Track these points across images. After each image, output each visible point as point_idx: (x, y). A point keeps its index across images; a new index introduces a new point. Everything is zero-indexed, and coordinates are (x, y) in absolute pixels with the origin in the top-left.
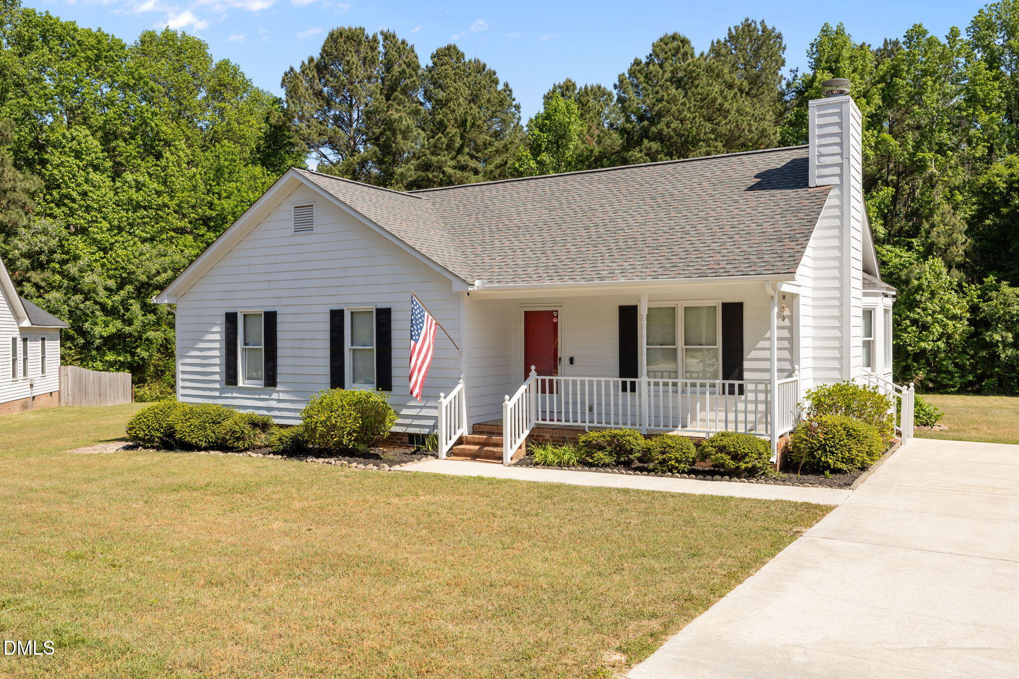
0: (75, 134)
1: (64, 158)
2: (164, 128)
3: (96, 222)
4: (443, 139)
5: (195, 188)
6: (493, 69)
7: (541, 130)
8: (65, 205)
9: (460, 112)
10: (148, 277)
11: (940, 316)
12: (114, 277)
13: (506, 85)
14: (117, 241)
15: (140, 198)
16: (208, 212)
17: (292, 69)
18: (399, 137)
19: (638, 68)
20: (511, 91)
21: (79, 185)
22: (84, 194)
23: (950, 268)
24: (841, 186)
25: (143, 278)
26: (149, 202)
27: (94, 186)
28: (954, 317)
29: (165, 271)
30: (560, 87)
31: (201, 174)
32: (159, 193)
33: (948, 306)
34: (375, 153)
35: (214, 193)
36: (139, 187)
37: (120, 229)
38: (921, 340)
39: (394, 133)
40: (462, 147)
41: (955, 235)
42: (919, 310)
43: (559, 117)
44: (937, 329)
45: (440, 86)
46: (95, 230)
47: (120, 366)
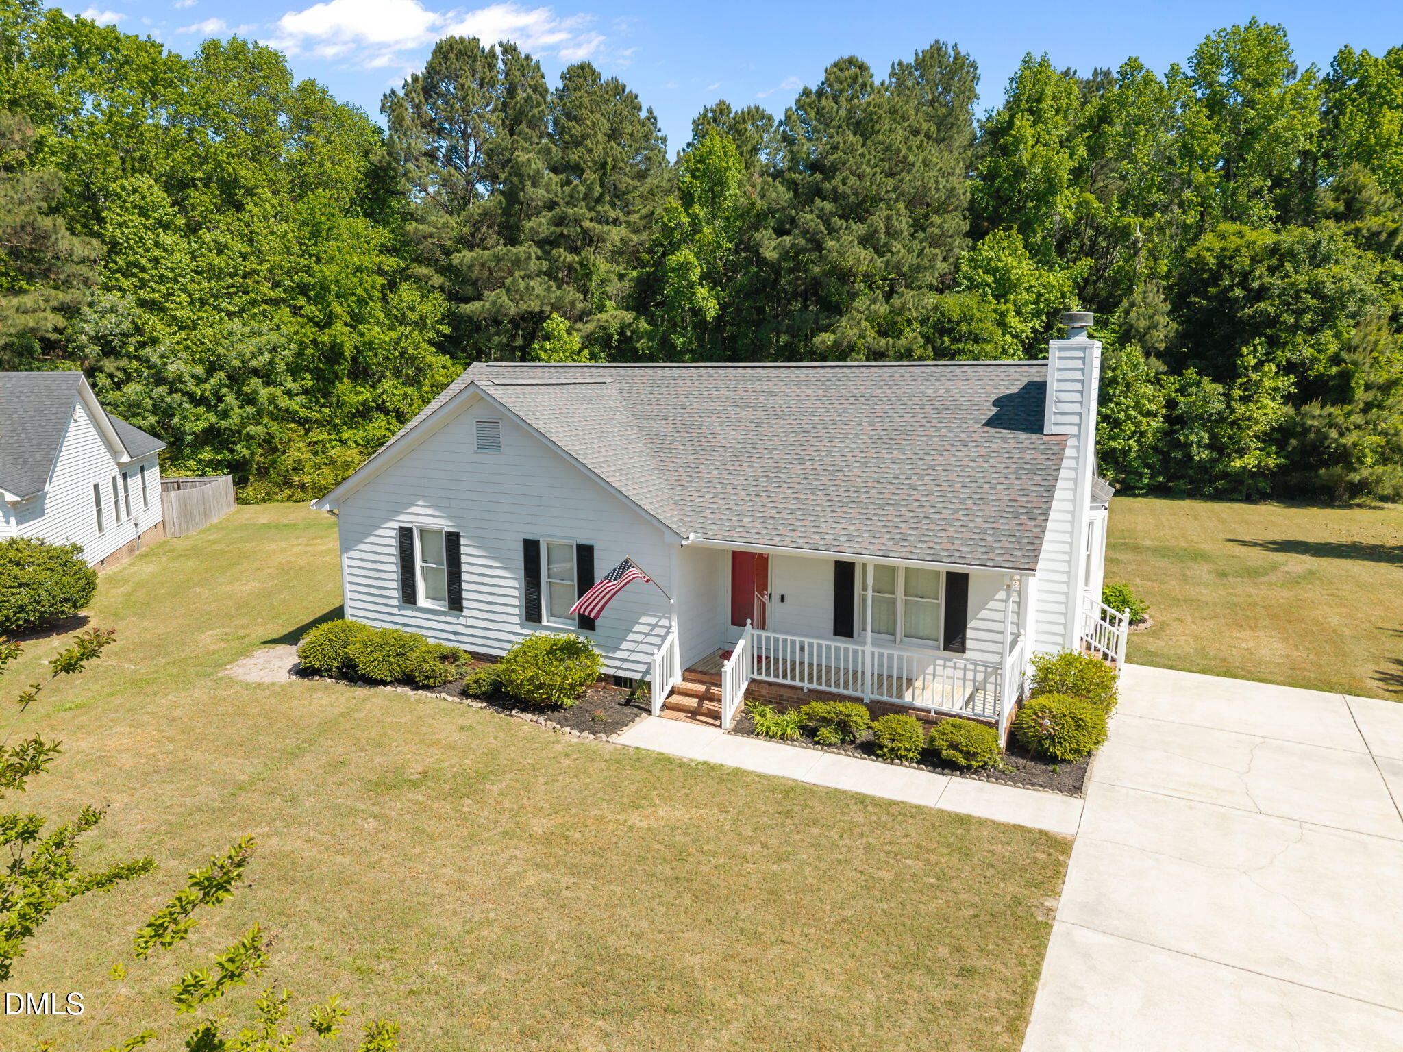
0: (136, 184)
1: (126, 217)
2: (243, 173)
3: (173, 294)
4: (580, 188)
5: (288, 250)
6: (634, 91)
7: (694, 176)
8: (133, 275)
9: (598, 153)
10: (242, 362)
11: (1133, 413)
12: (201, 361)
13: (650, 111)
14: (199, 318)
15: (223, 264)
16: (306, 279)
17: (393, 92)
18: (528, 184)
19: (808, 100)
20: (655, 118)
21: (147, 250)
22: (155, 261)
23: (1147, 355)
24: (1078, 437)
25: (237, 363)
26: (234, 267)
27: (165, 250)
28: (1149, 414)
29: (261, 353)
30: (712, 111)
31: (293, 231)
32: (244, 256)
33: (1143, 401)
34: (500, 202)
35: (310, 256)
36: (221, 249)
37: (203, 303)
38: (1112, 438)
39: (522, 181)
40: (602, 195)
41: (1156, 318)
42: (1112, 405)
43: (714, 160)
44: (1129, 427)
45: (576, 119)
46: (174, 306)
47: (216, 465)
